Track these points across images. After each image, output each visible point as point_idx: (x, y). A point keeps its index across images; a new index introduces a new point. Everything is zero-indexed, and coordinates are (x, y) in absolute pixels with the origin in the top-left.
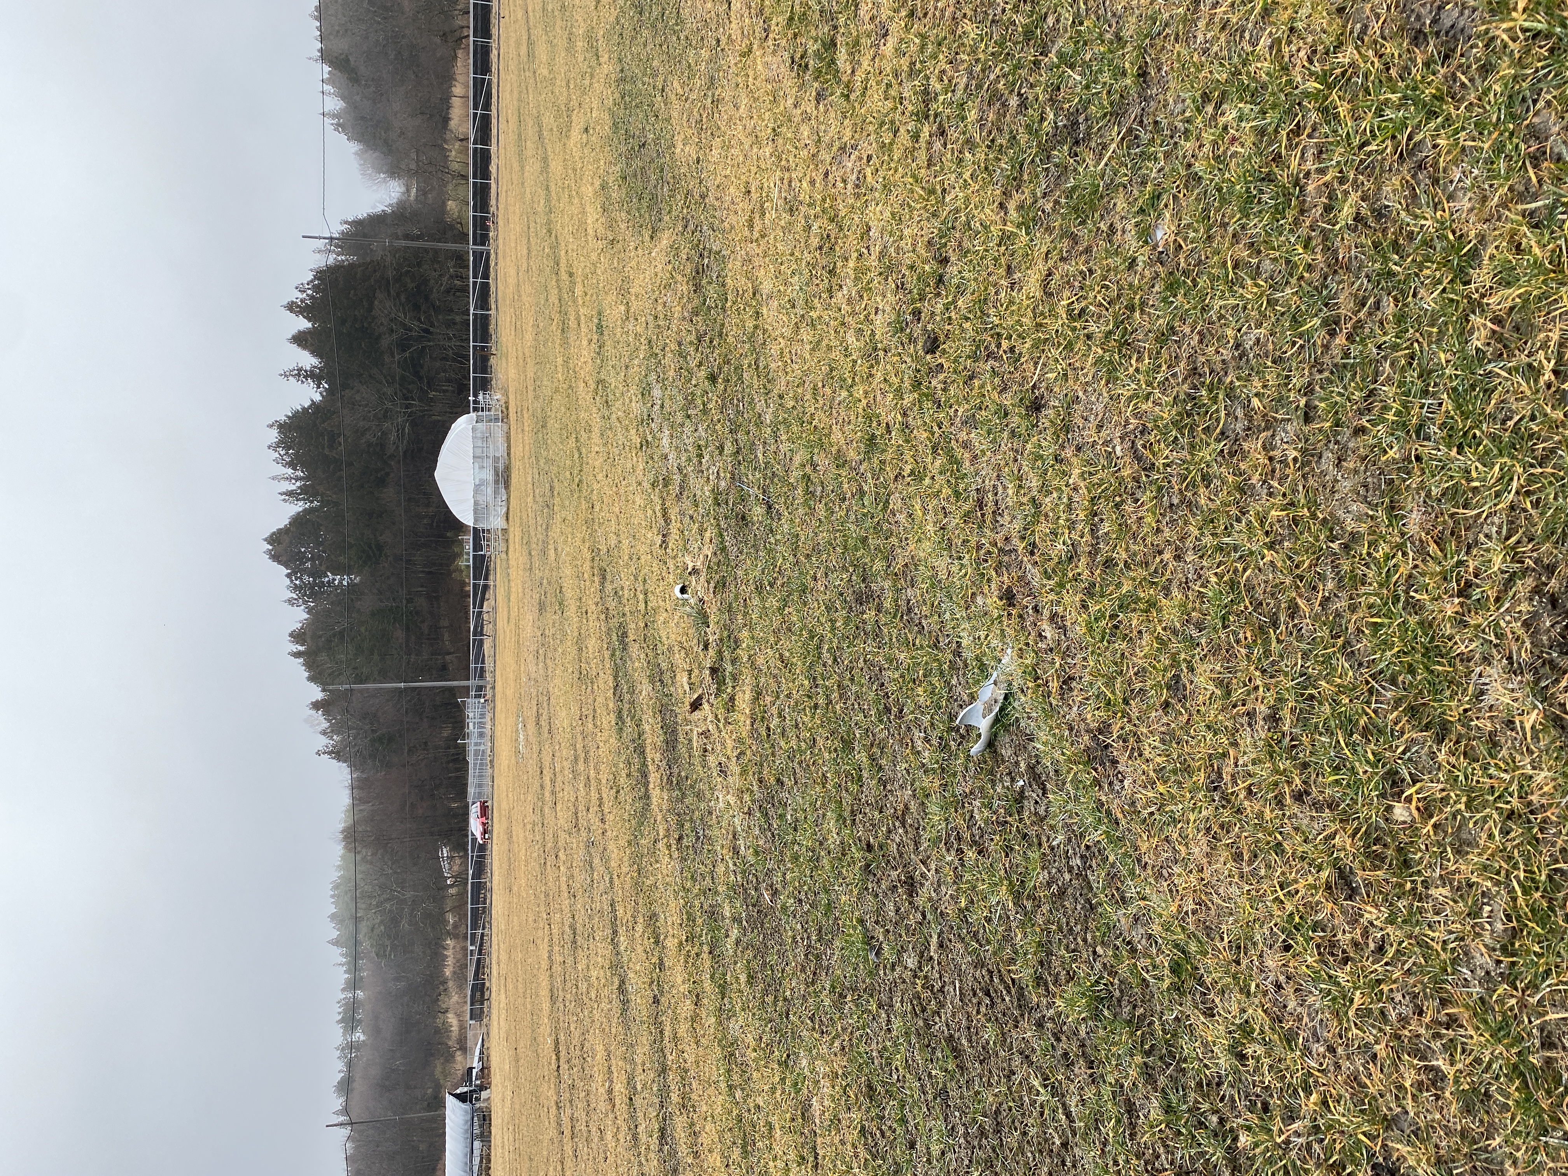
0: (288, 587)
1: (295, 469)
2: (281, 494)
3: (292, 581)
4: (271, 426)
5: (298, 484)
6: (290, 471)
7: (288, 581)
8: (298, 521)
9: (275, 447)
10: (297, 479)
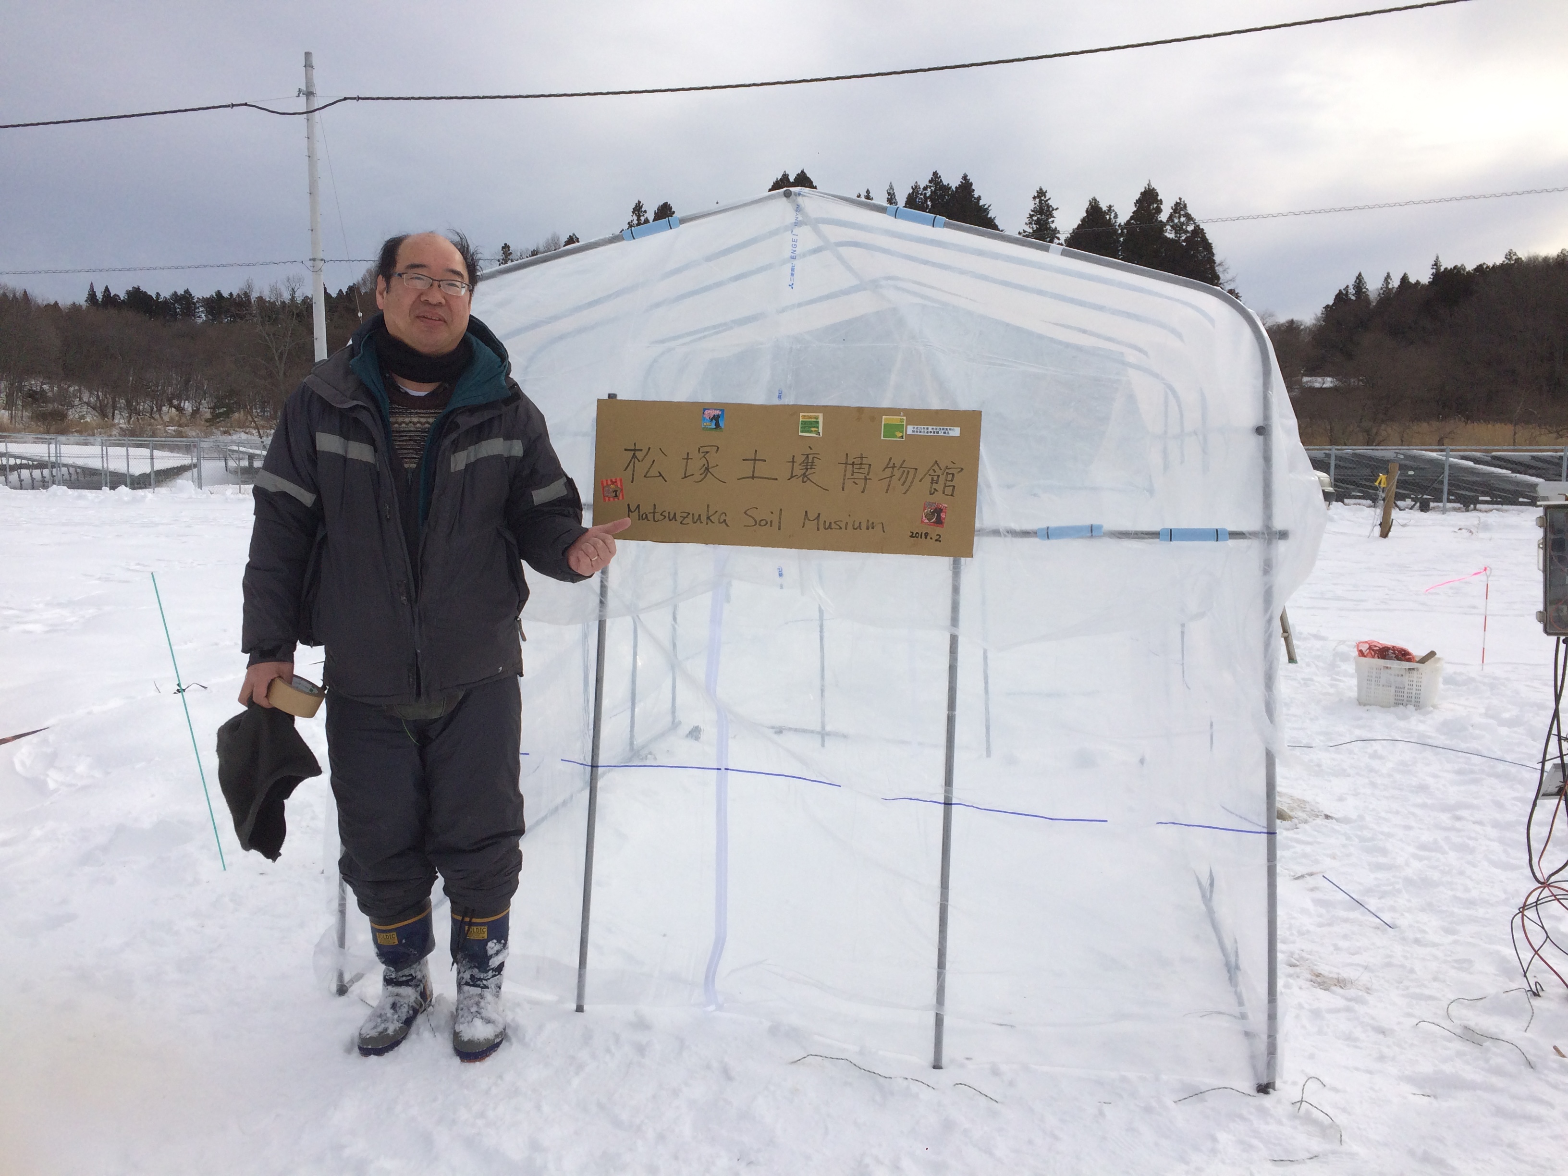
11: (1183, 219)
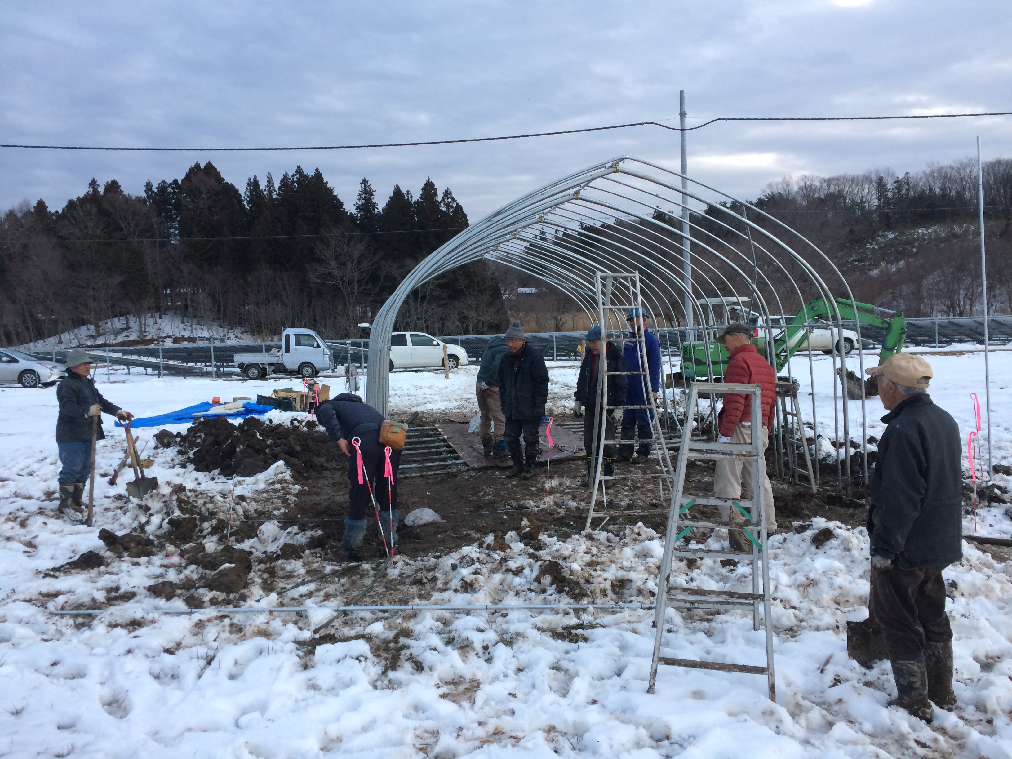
0: (164, 182)
1: (280, 189)
2: (255, 176)
3: (170, 184)
4: (317, 170)
5: (265, 193)
6: (277, 185)
7: (169, 181)
8: (231, 190)
9: (299, 171)
10: (270, 192)
11: (450, 200)
